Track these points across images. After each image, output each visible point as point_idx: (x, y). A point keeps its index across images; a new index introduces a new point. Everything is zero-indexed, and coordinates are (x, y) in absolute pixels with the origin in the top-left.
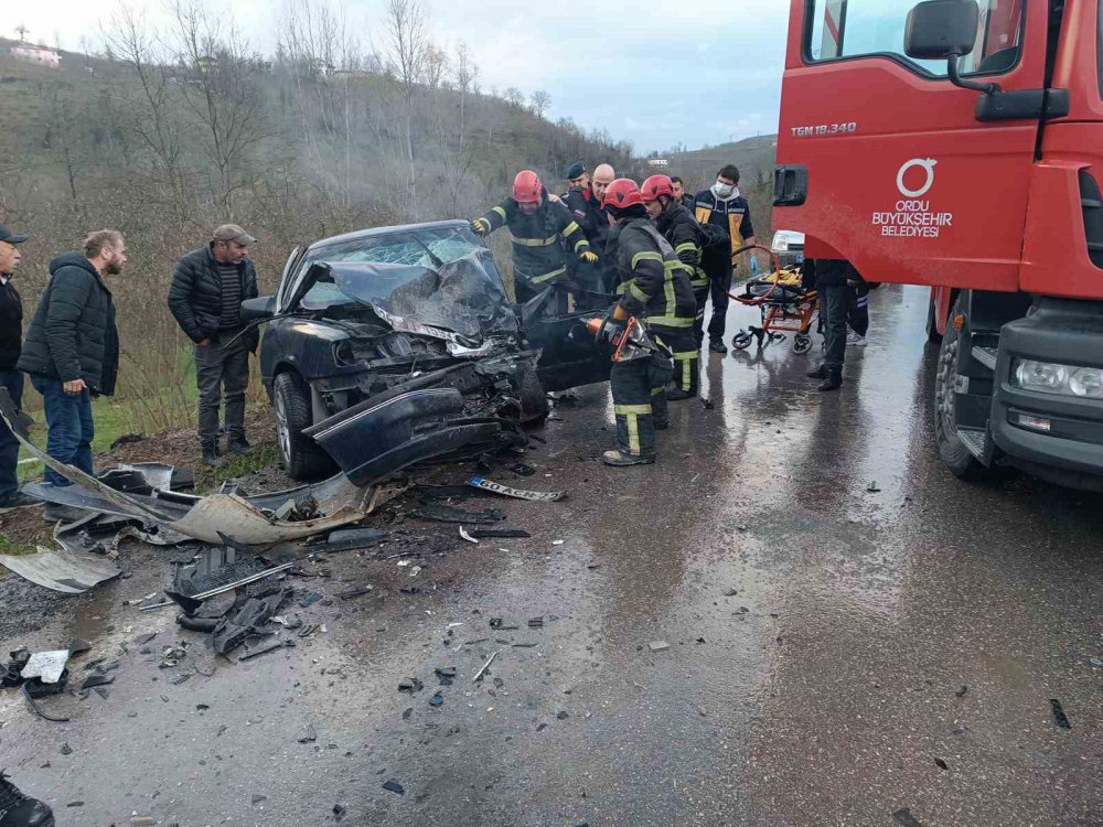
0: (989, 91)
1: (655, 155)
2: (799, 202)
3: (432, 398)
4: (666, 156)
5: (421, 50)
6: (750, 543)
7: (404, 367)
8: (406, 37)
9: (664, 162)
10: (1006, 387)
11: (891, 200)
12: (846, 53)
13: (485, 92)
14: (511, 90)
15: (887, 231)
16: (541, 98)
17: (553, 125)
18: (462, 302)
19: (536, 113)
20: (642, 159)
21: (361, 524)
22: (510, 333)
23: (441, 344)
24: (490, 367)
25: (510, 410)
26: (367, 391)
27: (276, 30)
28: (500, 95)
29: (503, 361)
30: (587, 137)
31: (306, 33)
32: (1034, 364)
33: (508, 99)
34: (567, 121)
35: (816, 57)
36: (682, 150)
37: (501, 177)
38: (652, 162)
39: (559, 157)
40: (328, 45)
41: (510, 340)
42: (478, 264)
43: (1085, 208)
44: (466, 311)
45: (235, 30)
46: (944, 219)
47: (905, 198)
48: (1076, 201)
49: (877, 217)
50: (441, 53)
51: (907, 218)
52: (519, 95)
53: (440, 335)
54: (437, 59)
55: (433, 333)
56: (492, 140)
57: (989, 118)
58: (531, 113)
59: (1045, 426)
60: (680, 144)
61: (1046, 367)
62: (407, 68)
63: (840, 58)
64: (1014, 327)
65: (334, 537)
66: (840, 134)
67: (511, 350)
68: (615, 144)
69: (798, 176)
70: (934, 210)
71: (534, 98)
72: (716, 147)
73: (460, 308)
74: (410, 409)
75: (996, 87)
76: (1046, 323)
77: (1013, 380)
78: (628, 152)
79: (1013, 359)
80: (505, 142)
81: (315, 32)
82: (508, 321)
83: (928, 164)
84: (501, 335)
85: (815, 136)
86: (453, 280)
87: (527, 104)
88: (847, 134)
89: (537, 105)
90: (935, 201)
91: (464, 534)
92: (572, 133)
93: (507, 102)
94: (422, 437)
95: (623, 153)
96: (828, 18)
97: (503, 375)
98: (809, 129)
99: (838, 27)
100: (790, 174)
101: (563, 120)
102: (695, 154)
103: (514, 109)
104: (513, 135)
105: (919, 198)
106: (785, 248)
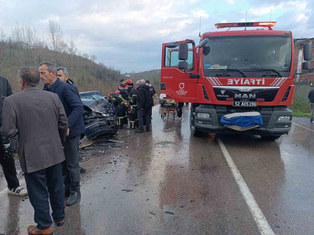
0: (191, 74)
1: (127, 74)
2: (165, 89)
3: (102, 123)
4: (130, 74)
5: (60, 43)
6: (160, 145)
7: (96, 118)
8: (55, 39)
9: (129, 76)
10: (196, 117)
11: (178, 89)
12: (171, 66)
13: (77, 54)
14: (85, 54)
15: (178, 94)
16: (94, 57)
17: (97, 64)
18: (102, 107)
19: (93, 61)
20: (123, 75)
21: (90, 146)
22: (112, 113)
23: (101, 114)
24: (109, 119)
25: (113, 127)
26: (89, 122)
27: (13, 34)
28: (82, 55)
29: (111, 118)
30: (107, 68)
31: (22, 36)
32: (200, 113)
33: (84, 57)
34: (102, 64)
35: (166, 66)
36: (134, 73)
37: (82, 78)
38: (126, 75)
39: (100, 73)
40: (30, 39)
41: (112, 114)
42: (105, 100)
43: (204, 91)
44: (103, 108)
45: (3, 35)
46: (186, 92)
47: (181, 89)
48: (202, 90)
49: (177, 92)
50: (65, 44)
51: (181, 92)
52: (87, 56)
53: (100, 112)
54: (65, 46)
55: (99, 112)
56: (79, 68)
57: (191, 78)
58: (91, 61)
59: (202, 123)
60: (133, 71)
61: (202, 114)
62: (55, 48)
63: (170, 66)
64: (197, 108)
65: (85, 148)
66: (170, 78)
67: (112, 116)
68: (115, 70)
69: (164, 85)
70: (185, 91)
71: (91, 57)
72: (143, 72)
73: (102, 108)
74: (98, 125)
75: (191, 73)
76: (201, 107)
77: (197, 116)
78: (119, 73)
79: (197, 113)
80: (83, 69)
81: (25, 36)
82: (111, 110)
83: (183, 84)
84: (110, 113)
85: (166, 79)
86: (101, 102)
87: (90, 58)
88: (171, 79)
89: (93, 59)
90: (185, 89)
91: (110, 147)
92: (103, 67)
93: (84, 58)
94: (101, 130)
95: (118, 73)
96: (168, 57)
97: (111, 121)
98: (166, 77)
99: (169, 59)
100: (163, 84)
101: (100, 63)
102: (138, 74)
103: (86, 60)
104: (86, 67)
105: (182, 89)
106: (162, 98)
